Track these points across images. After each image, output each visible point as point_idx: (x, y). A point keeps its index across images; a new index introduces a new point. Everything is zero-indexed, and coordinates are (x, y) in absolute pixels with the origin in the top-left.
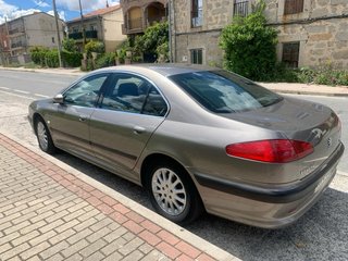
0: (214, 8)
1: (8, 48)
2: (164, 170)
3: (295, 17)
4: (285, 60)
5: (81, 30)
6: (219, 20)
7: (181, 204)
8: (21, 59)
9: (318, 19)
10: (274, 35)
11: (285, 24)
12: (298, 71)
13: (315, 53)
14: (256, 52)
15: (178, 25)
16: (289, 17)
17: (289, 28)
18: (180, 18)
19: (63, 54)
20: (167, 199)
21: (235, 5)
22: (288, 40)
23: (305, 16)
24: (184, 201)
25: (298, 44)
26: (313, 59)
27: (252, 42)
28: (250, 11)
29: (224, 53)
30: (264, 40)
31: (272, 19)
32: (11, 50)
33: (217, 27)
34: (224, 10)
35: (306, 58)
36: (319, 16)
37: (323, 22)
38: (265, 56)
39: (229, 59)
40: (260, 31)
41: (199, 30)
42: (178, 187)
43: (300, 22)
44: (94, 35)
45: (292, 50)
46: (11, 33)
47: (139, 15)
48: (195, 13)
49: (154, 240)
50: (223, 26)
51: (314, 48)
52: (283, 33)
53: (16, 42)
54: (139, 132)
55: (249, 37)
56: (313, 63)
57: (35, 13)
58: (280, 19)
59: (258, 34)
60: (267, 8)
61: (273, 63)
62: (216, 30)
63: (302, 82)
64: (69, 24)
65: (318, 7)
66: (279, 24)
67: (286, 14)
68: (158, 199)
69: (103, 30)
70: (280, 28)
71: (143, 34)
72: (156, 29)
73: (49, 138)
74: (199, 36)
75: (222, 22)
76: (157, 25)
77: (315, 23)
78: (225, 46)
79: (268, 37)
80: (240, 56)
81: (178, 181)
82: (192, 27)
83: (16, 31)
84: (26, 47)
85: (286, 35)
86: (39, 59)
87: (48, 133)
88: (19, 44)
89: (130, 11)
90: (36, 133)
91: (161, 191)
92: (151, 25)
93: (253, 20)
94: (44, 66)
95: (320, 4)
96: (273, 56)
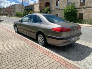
0: (62, 4)
1: (10, 12)
2: (40, 35)
3: (82, 7)
4: (79, 18)
5: (28, 8)
6: (63, 7)
7: (43, 42)
8: (13, 15)
9: (88, 7)
10: (77, 11)
11: (80, 8)
12: (82, 21)
13: (87, 16)
14: (72, 15)
15: (53, 8)
16: (81, 7)
17: (81, 9)
18: (53, 6)
19: (24, 14)
20: (40, 41)
21: (67, 3)
22: (80, 12)
23: (85, 6)
24: (44, 41)
25: (83, 14)
26: (87, 18)
27: (71, 13)
28: (71, 5)
29: (64, 15)
30: (74, 12)
31: (76, 7)
32: (11, 13)
33: (62, 8)
34: (64, 4)
35: (85, 17)
36: (89, 6)
37: (90, 8)
38: (74, 16)
39: (65, 17)
40: (73, 10)
41: (58, 9)
42: (43, 38)
43: (84, 8)
44: (32, 10)
45: (81, 15)
46: (11, 8)
47: (43, 5)
48: (57, 5)
49: (36, 47)
50: (64, 8)
51: (87, 15)
52: (79, 11)
53: (12, 11)
54: (36, 27)
55: (70, 11)
56: (87, 19)
57: (18, 4)
58: (79, 7)
59: (72, 11)
60: (75, 4)
61: (76, 18)
62: (62, 9)
63: (83, 23)
64: (26, 7)
65: (89, 4)
66: (78, 8)
67: (80, 6)
68: (39, 41)
69: (34, 9)
70: (78, 9)
71: (44, 10)
72: (47, 9)
73: (18, 30)
74: (57, 11)
75: (64, 7)
76: (47, 8)
77: (88, 9)
78: (64, 13)
79: (75, 12)
80: (68, 16)
81: (43, 37)
82: (56, 8)
83: (13, 8)
84: (15, 12)
85: (80, 11)
86: (18, 15)
87: (17, 29)
88: (13, 11)
89: (41, 4)
90: (15, 29)
91: (39, 40)
92: (46, 8)
93: (71, 7)
94: (19, 17)
95: (89, 3)
96: (76, 16)
